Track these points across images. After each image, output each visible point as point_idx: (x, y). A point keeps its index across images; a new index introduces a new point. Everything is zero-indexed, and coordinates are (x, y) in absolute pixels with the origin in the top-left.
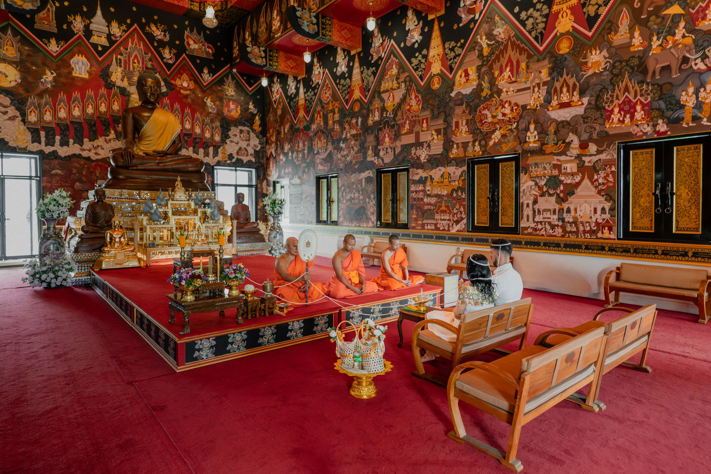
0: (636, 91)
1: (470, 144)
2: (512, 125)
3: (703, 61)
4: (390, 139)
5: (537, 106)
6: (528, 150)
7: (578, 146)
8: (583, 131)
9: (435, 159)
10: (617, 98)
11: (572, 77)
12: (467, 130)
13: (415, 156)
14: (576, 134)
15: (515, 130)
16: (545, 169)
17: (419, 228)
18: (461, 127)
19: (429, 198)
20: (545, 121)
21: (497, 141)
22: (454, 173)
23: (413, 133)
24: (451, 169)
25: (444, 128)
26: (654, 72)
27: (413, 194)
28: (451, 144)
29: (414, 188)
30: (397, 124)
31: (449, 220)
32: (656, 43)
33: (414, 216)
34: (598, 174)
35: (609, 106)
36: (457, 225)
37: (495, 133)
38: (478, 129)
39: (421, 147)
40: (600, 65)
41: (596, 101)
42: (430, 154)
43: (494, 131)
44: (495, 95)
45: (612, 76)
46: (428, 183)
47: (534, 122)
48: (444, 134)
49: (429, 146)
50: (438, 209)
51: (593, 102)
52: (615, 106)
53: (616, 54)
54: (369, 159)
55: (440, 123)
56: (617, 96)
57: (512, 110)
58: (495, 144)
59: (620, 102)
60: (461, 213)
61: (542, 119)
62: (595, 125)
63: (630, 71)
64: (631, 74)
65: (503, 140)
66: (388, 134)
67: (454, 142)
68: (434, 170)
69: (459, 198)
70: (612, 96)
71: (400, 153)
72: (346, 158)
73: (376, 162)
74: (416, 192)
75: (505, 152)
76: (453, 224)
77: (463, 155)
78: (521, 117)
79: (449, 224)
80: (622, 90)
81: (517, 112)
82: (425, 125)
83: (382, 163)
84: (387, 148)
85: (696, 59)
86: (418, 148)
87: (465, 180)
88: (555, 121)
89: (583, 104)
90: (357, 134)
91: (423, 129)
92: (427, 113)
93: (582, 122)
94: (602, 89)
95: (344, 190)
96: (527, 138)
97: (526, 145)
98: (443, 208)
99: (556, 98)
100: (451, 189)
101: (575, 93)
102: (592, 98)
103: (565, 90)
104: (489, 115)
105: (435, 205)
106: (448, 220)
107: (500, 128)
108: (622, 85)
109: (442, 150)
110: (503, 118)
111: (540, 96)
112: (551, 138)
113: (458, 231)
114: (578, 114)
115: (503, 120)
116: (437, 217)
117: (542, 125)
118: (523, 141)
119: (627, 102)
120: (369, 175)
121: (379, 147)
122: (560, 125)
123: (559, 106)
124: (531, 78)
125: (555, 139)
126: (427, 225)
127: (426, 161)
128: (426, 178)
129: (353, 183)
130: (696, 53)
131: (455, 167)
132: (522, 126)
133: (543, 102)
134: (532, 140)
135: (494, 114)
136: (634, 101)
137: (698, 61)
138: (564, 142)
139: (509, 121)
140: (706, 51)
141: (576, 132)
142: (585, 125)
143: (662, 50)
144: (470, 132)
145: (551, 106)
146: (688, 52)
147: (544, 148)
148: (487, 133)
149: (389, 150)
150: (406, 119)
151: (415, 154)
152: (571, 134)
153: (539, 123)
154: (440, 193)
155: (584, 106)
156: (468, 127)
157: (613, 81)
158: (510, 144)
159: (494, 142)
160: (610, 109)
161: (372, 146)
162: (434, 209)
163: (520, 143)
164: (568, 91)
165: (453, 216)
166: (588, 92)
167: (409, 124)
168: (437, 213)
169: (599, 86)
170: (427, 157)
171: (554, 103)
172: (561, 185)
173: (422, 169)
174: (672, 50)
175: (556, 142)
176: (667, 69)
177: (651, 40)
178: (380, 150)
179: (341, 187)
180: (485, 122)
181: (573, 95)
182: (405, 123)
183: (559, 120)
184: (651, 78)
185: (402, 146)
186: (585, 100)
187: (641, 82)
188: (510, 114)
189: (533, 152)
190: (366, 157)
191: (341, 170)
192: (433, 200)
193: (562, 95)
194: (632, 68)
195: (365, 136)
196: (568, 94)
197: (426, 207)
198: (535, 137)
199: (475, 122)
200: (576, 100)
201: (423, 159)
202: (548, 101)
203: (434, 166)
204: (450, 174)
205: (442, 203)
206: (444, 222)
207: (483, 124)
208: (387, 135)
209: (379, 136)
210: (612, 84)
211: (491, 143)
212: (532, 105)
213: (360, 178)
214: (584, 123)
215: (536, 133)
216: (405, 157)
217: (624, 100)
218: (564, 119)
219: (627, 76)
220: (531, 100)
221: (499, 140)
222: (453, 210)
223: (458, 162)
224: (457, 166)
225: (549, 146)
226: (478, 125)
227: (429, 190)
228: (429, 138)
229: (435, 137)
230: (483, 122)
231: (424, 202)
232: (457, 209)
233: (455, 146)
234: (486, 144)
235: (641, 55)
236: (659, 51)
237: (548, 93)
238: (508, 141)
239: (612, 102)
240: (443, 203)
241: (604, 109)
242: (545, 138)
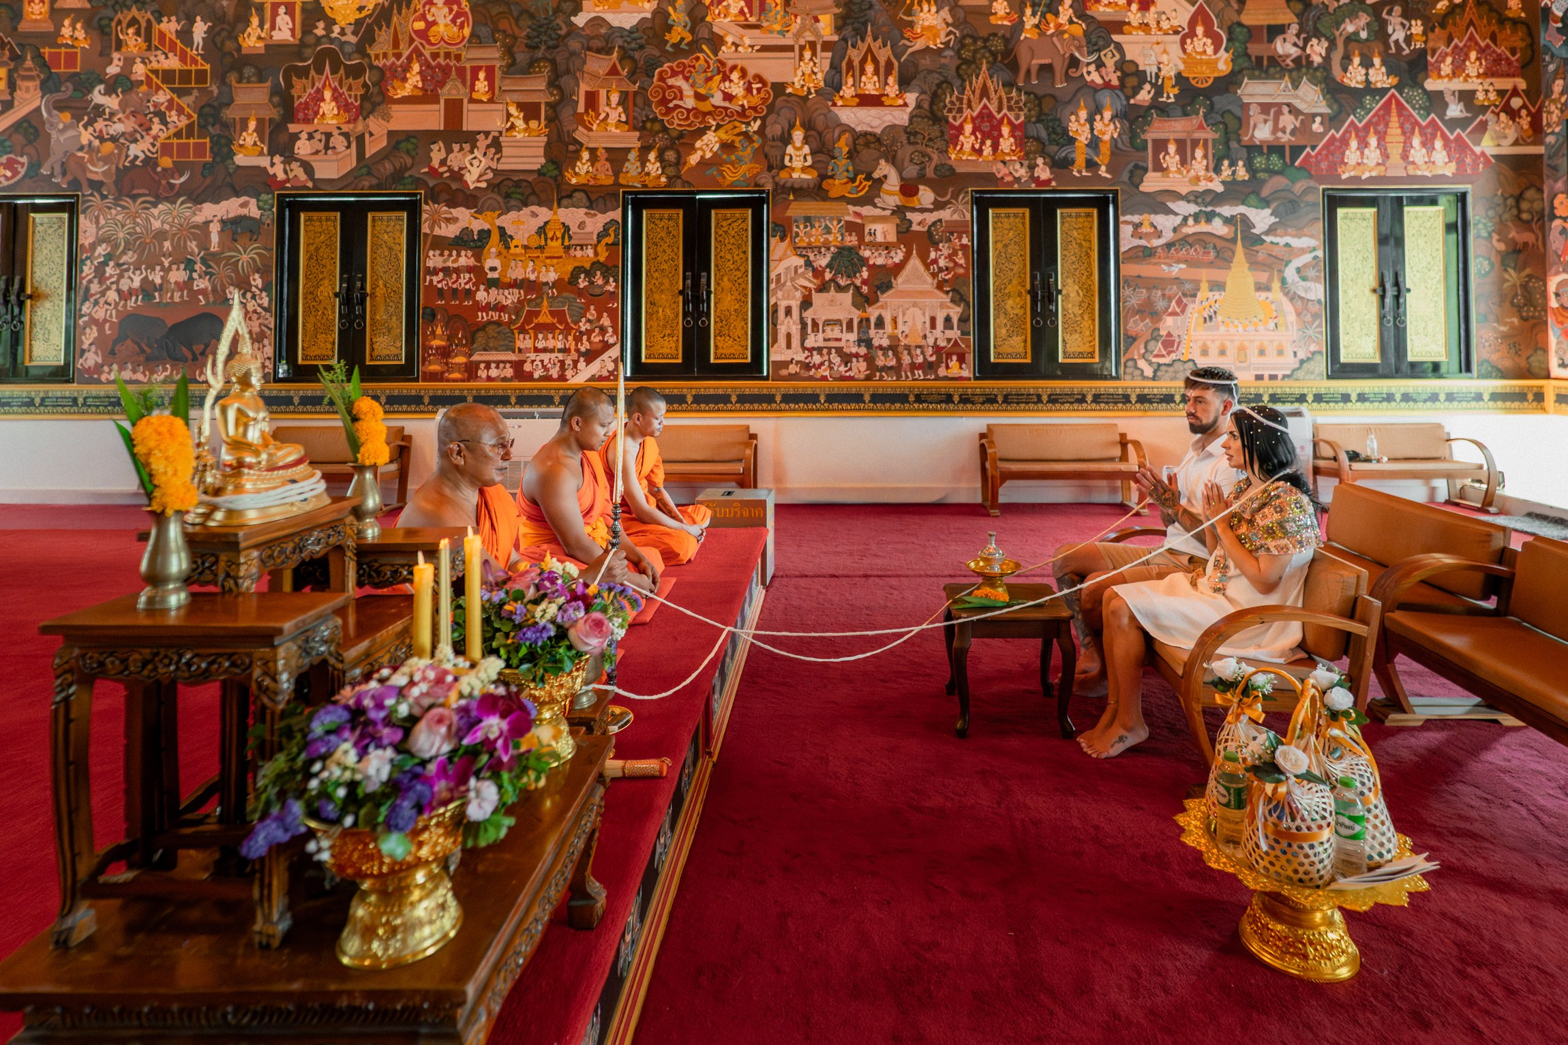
0: (1000, 99)
1: (632, 156)
2: (748, 124)
3: (1097, 69)
4: (344, 106)
5: (809, 92)
6: (789, 185)
7: (897, 188)
8: (907, 159)
9: (518, 184)
10: (970, 106)
11: (885, 46)
12: (623, 118)
13: (444, 169)
14: (893, 164)
15: (756, 137)
16: (828, 231)
17: (456, 375)
18: (603, 109)
19: (493, 291)
20: (827, 127)
21: (708, 155)
22: (582, 225)
23: (438, 102)
24: (572, 216)
25: (547, 104)
26: (1028, 72)
27: (435, 279)
28: (571, 148)
29: (441, 259)
30: (372, 67)
31: (565, 350)
32: (1030, 21)
33: (436, 343)
34: (938, 249)
35: (955, 118)
36: (588, 362)
37: (705, 137)
38: (655, 120)
39: (467, 147)
40: (936, 36)
41: (932, 104)
42: (500, 167)
43: (701, 132)
44: (704, 47)
45: (959, 62)
46: (493, 247)
47: (803, 125)
48: (550, 120)
49: (496, 144)
50: (528, 320)
51: (926, 105)
52: (965, 120)
53: (966, 21)
54: (240, 159)
55: (536, 87)
56: (969, 101)
57: (749, 89)
58: (703, 163)
59: (975, 114)
60: (603, 330)
61: (820, 122)
62: (929, 150)
63: (991, 59)
64: (991, 65)
65: (724, 157)
66: (335, 90)
67: (581, 144)
68: (513, 215)
69: (597, 291)
70: (960, 100)
71: (382, 156)
72: (123, 149)
73: (278, 171)
74: (446, 271)
75: (732, 185)
76: (575, 363)
77: (610, 181)
78: (771, 109)
79: (562, 362)
80: (978, 92)
81: (762, 95)
82: (482, 85)
83: (303, 177)
84: (328, 135)
85: (1089, 64)
86: (456, 147)
87: (615, 244)
88: (847, 129)
89: (906, 105)
90: (185, 75)
91: (475, 96)
92: (493, 55)
93: (905, 142)
94: (942, 82)
95: (109, 257)
96: (787, 158)
97: (783, 175)
98: (545, 318)
99: (850, 81)
100: (570, 268)
101: (891, 80)
102: (923, 97)
103: (870, 68)
104: (688, 91)
105: (517, 308)
106: (560, 351)
107: (718, 127)
108: (978, 83)
109: (543, 160)
110: (727, 104)
111: (816, 70)
112: (842, 164)
113: (592, 379)
114: (897, 122)
115: (726, 109)
116: (524, 342)
117: (820, 134)
118: (776, 165)
119: (985, 115)
120: (244, 211)
121: (293, 128)
122: (861, 141)
123: (857, 100)
124: (795, 27)
125: (851, 168)
126: (488, 367)
127: (484, 185)
128: (485, 235)
129: (161, 235)
130: (1090, 53)
131: (584, 210)
132: (775, 130)
133: (822, 84)
134: (797, 164)
135: (702, 91)
136: (999, 116)
137: (1092, 68)
138: (868, 177)
139: (742, 113)
140: (1102, 54)
141: (893, 160)
142: (911, 149)
143: (1040, 35)
144: (631, 124)
145: (842, 97)
146: (1079, 48)
147: (825, 185)
148: (681, 135)
149: (338, 141)
150: (410, 59)
151: (443, 162)
152: (882, 162)
153: (814, 129)
154: (532, 277)
155: (909, 110)
156: (625, 111)
157: (961, 72)
158: (744, 168)
159: (702, 157)
160: (957, 124)
161: (260, 122)
162: (511, 322)
163: (770, 168)
164: (876, 72)
165: (578, 339)
166: (914, 82)
167: (421, 73)
168: (522, 330)
169: (936, 76)
170: (490, 175)
171: (848, 91)
172: (864, 269)
173: (468, 208)
174: (1055, 39)
175: (851, 175)
176: (1047, 69)
177: (1022, 14)
178: (296, 137)
179: (93, 246)
180: (677, 107)
181: (886, 84)
182: (407, 68)
183: (858, 129)
184: (1025, 82)
185: (391, 134)
186: (911, 98)
187: (1009, 85)
188: (745, 97)
189: (801, 192)
190: (231, 154)
191: (96, 186)
192: (510, 298)
193: (864, 78)
194: (994, 54)
195: (223, 82)
196: (875, 78)
197: (482, 317)
198: (805, 160)
199: (648, 103)
200: (892, 95)
201: (471, 178)
202: (833, 84)
203: (513, 202)
204: (567, 228)
205: (538, 305)
206: (545, 357)
207: (669, 111)
208: (328, 94)
209: (295, 93)
210: (959, 76)
211: (694, 159)
212: (797, 86)
213: (199, 219)
214: (909, 143)
215: (806, 149)
216: (406, 168)
217: (981, 112)
218: (869, 129)
219: (984, 67)
220: (796, 75)
221: (715, 154)
222: (577, 322)
223: (595, 197)
224: (590, 207)
225: (837, 182)
226: (657, 111)
227: (493, 269)
228: (498, 124)
229: (520, 124)
230: (671, 105)
231: (477, 303)
232: (589, 321)
233: (586, 155)
234: (679, 162)
235: (1008, 36)
236: (1036, 37)
237: (834, 66)
238: (739, 160)
239: (960, 111)
240: (545, 303)
241: (947, 122)
242: (828, 164)
